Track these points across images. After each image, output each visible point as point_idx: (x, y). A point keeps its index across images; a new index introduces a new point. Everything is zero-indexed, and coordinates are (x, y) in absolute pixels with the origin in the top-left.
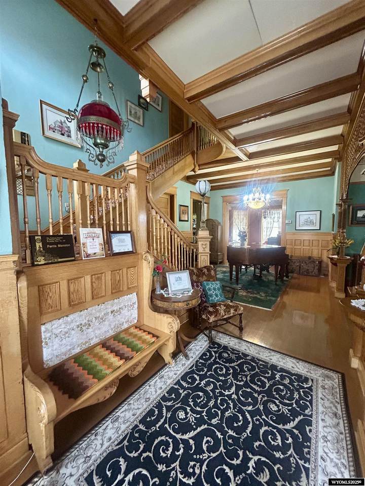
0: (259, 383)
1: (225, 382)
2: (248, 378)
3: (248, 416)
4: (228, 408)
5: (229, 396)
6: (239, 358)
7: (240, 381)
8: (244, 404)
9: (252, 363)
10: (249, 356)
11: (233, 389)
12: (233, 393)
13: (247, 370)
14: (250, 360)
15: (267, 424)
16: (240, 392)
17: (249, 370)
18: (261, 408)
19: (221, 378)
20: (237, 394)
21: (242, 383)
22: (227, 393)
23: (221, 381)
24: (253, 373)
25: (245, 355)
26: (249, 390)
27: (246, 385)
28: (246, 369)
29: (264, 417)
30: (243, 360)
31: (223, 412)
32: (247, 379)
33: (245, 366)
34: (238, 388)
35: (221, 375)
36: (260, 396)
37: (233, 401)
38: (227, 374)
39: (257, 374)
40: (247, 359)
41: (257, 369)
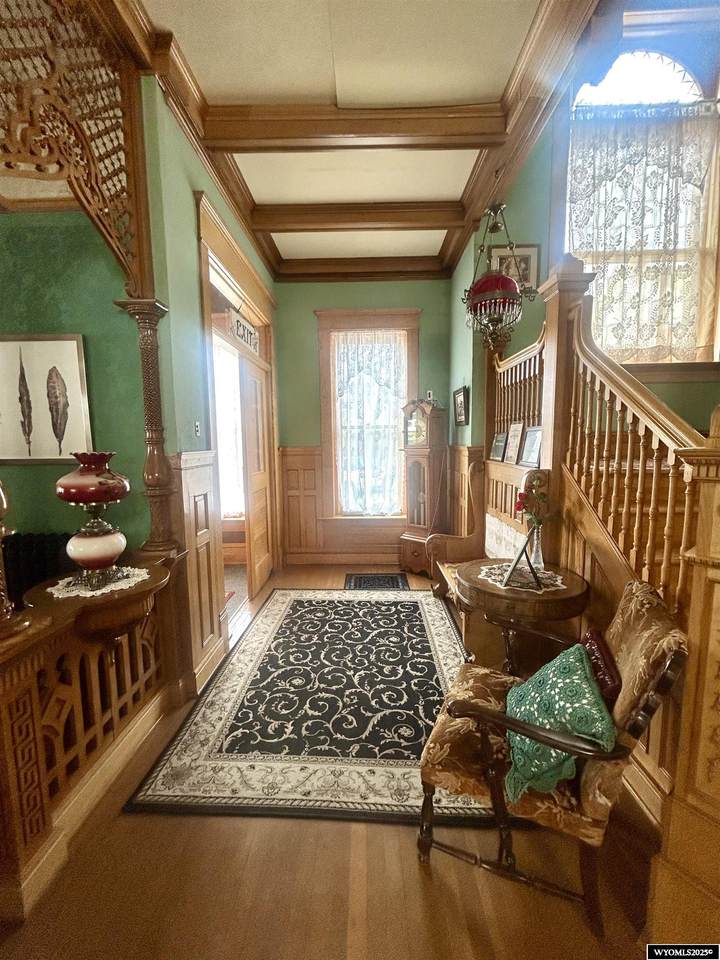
0: (321, 703)
1: (372, 684)
2: (340, 704)
3: (327, 663)
4: (352, 660)
5: (356, 671)
6: (375, 737)
7: (351, 694)
8: (334, 670)
9: (343, 737)
10: (359, 755)
11: (356, 680)
12: (354, 675)
13: (349, 716)
14: (349, 744)
15: (306, 665)
16: (345, 680)
17: (344, 719)
18: (312, 675)
19: (382, 686)
20: (347, 676)
21: (347, 692)
22: (362, 672)
23: (380, 683)
24: (336, 717)
25: (365, 753)
26: (334, 688)
27: (340, 693)
28: (350, 718)
29: (308, 669)
30: (364, 736)
31: (355, 656)
32: (343, 702)
33: (355, 723)
34: (350, 684)
35: (383, 691)
36: (316, 687)
37: (350, 669)
38: (377, 694)
39: (327, 717)
40: (357, 742)
41: (330, 726)
